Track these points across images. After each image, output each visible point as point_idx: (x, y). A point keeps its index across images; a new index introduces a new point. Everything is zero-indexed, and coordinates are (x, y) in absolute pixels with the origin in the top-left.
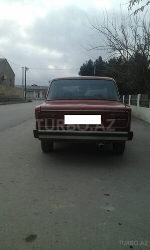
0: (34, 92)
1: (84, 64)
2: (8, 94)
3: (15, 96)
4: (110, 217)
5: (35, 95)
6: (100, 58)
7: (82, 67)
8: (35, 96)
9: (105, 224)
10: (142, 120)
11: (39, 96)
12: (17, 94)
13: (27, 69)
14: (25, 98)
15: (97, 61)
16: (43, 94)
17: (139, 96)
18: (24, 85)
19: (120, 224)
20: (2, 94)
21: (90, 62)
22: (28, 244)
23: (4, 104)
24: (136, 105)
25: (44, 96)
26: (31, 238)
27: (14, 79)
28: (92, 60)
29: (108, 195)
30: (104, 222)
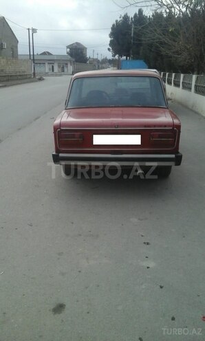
0: (47, 65)
1: (117, 21)
2: (10, 69)
3: (19, 72)
4: (149, 277)
5: (47, 68)
6: (140, 11)
7: (113, 25)
8: (47, 70)
9: (144, 287)
10: (196, 113)
11: (53, 71)
12: (23, 68)
13: (34, 31)
14: (34, 73)
15: (135, 15)
16: (59, 66)
17: (194, 77)
18: (32, 53)
19: (161, 287)
20: (2, 71)
21: (126, 18)
22: (56, 316)
23: (5, 86)
24: (190, 89)
25: (60, 70)
26: (59, 308)
27: (17, 47)
28: (128, 15)
29: (148, 244)
30: (142, 284)
